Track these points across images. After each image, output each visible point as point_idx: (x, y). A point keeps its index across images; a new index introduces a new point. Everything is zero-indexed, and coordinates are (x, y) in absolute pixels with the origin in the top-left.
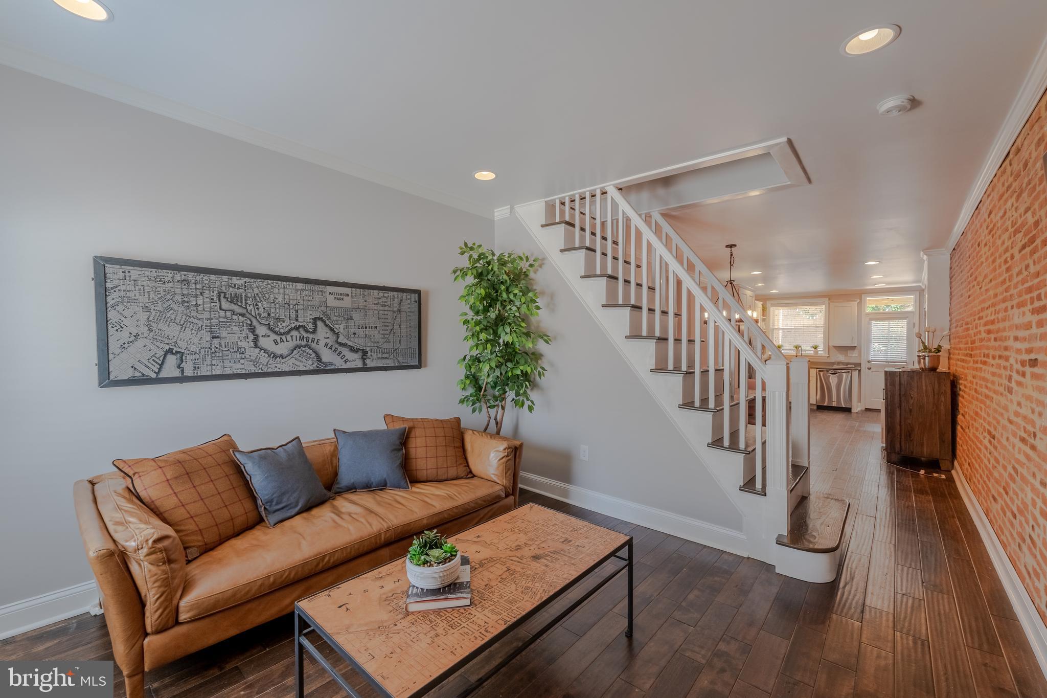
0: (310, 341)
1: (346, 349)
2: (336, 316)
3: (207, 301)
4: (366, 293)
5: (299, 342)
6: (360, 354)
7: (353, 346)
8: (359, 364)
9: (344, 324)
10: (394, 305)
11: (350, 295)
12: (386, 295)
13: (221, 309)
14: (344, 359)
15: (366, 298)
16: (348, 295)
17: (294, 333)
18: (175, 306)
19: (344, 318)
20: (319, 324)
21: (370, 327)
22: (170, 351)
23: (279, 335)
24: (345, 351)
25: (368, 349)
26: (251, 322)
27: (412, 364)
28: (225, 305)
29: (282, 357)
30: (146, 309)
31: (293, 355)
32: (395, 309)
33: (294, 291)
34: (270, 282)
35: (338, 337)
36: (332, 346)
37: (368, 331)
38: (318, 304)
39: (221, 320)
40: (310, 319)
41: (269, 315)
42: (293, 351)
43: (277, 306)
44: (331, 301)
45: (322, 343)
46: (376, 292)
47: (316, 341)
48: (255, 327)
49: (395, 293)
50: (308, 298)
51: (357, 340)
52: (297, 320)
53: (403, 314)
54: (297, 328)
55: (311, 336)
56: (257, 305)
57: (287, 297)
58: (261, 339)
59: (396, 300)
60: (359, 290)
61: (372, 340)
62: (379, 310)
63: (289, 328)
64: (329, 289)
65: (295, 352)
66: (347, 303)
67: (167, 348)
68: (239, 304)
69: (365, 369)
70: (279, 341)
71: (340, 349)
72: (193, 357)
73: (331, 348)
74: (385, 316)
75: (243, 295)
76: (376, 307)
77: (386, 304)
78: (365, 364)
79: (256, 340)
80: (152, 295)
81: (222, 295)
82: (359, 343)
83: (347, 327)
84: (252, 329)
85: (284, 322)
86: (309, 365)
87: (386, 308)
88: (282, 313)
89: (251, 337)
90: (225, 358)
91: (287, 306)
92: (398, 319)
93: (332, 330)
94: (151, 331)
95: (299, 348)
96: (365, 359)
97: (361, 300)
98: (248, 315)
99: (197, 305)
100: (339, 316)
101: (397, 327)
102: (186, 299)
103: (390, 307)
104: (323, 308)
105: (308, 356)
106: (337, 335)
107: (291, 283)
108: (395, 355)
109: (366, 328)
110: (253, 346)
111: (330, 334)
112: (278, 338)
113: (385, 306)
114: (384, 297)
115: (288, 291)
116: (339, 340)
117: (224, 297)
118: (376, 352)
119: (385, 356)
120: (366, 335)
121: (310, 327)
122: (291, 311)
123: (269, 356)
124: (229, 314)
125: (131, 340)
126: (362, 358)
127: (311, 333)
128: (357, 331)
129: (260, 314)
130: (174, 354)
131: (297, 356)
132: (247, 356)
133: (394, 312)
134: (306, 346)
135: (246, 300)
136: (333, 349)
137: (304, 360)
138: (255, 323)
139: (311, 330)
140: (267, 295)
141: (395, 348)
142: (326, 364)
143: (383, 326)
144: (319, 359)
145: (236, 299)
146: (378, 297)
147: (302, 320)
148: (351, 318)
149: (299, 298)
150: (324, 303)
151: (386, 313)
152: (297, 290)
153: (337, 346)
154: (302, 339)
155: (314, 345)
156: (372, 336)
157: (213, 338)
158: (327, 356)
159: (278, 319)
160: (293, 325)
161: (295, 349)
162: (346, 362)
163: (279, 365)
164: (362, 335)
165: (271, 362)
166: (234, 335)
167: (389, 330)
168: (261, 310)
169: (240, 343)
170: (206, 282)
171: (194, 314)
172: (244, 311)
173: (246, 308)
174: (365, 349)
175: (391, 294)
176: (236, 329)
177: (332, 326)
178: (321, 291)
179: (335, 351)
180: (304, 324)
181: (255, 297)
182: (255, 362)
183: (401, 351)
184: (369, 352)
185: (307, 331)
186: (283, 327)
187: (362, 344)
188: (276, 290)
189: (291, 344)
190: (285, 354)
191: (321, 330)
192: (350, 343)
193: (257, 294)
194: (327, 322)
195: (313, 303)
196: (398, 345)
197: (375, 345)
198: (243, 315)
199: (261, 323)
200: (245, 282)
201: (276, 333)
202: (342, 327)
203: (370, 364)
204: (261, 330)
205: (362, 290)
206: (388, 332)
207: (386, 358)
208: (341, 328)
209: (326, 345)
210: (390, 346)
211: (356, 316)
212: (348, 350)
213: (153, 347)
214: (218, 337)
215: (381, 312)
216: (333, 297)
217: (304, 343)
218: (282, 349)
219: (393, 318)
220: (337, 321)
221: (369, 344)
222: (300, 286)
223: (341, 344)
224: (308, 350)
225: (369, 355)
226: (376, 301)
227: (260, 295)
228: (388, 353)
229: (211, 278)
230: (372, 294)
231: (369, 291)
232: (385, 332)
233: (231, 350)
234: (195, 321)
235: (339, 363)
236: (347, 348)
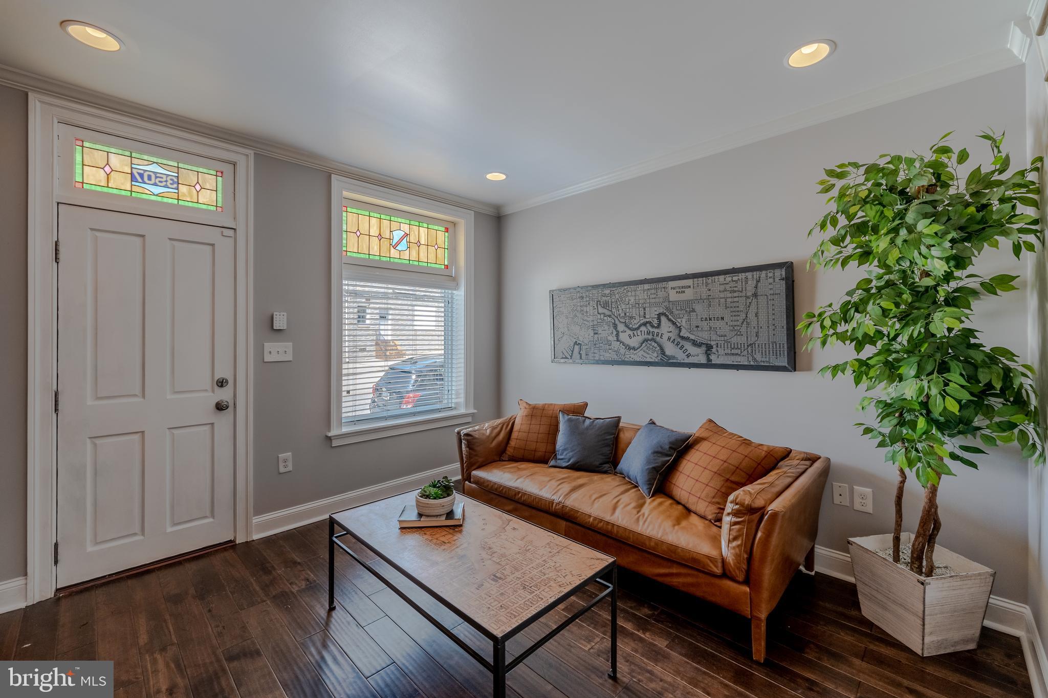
0: (655, 336)
1: (687, 343)
2: (678, 310)
3: (592, 308)
4: (710, 281)
5: (646, 336)
6: (704, 348)
7: (696, 340)
8: (703, 360)
9: (686, 317)
10: (747, 289)
11: (692, 287)
12: (735, 278)
13: (598, 313)
14: (686, 354)
15: (710, 287)
16: (690, 287)
17: (643, 329)
18: (577, 314)
19: (686, 311)
20: (663, 319)
21: (716, 318)
22: (576, 343)
23: (632, 330)
24: (688, 346)
25: (713, 343)
26: (615, 321)
27: (777, 364)
28: (601, 310)
29: (634, 349)
30: (567, 317)
31: (642, 347)
32: (749, 294)
33: (642, 292)
34: (625, 287)
35: (680, 331)
36: (674, 339)
37: (712, 323)
38: (661, 300)
39: (599, 321)
40: (655, 315)
41: (625, 314)
42: (642, 344)
43: (631, 306)
44: (673, 296)
45: (665, 337)
46: (722, 278)
47: (660, 335)
48: (617, 325)
49: (747, 274)
50: (653, 296)
51: (700, 334)
52: (645, 317)
53: (762, 300)
54: (645, 324)
55: (656, 331)
56: (618, 307)
57: (637, 298)
58: (620, 334)
59: (750, 282)
60: (701, 279)
61: (718, 334)
62: (726, 298)
63: (639, 323)
64: (672, 284)
65: (644, 345)
66: (689, 294)
67: (575, 340)
68: (608, 308)
69: (709, 365)
70: (632, 336)
71: (683, 342)
72: (587, 347)
73: (673, 342)
74: (735, 304)
75: (610, 301)
76: (722, 295)
77: (735, 289)
78: (709, 360)
79: (617, 335)
80: (569, 309)
81: (599, 303)
82: (703, 336)
83: (689, 320)
84: (615, 326)
85: (635, 319)
86: (653, 357)
87: (736, 294)
88: (634, 312)
89: (615, 333)
90: (601, 348)
91: (637, 305)
92: (753, 306)
93: (674, 323)
94: (568, 330)
95: (647, 342)
96: (710, 354)
97: (704, 289)
98: (613, 316)
99: (587, 312)
100: (681, 310)
101: (751, 315)
102: (582, 309)
103: (741, 292)
104: (666, 304)
105: (654, 349)
106: (680, 329)
107: (640, 286)
108: (750, 352)
109: (710, 319)
110: (616, 339)
111: (672, 328)
112: (631, 333)
113: (735, 292)
114: (733, 281)
115: (638, 293)
116: (682, 334)
117: (600, 305)
118: (722, 346)
119: (733, 351)
120: (711, 328)
121: (655, 322)
122: (640, 309)
123: (626, 348)
124: (602, 316)
125: (561, 336)
126: (706, 353)
127: (656, 327)
128: (700, 323)
129: (620, 315)
130: (577, 345)
131: (645, 349)
132: (613, 348)
133: (747, 297)
134: (653, 340)
135: (611, 305)
136: (675, 343)
137: (650, 353)
138: (617, 322)
139: (656, 325)
140: (624, 299)
141: (749, 343)
142: (670, 357)
143: (731, 316)
144: (663, 352)
145: (606, 305)
146: (725, 282)
147: (649, 317)
148: (694, 311)
149: (646, 297)
150: (667, 299)
151: (736, 299)
152: (644, 291)
153: (679, 340)
154: (648, 333)
155: (658, 339)
156: (718, 328)
157: (595, 334)
158: (670, 350)
159: (631, 318)
160: (642, 322)
161: (643, 342)
162: (688, 356)
163: (632, 356)
164: (706, 328)
165: (627, 353)
166: (606, 332)
167: (741, 321)
168: (621, 311)
169: (609, 338)
170: (591, 295)
171: (586, 318)
172: (610, 313)
173: (611, 311)
174: (709, 343)
175: (742, 276)
176: (606, 327)
177: (674, 320)
178: (664, 288)
179: (677, 345)
180: (650, 320)
181: (616, 301)
182: (617, 352)
183: (759, 345)
184: (714, 346)
185: (653, 326)
186: (635, 323)
187: (706, 338)
188: (630, 294)
189: (640, 338)
190: (637, 346)
191: (664, 325)
192: (692, 337)
193: (618, 299)
194: (670, 317)
195: (657, 300)
196: (754, 339)
197: (722, 338)
198: (610, 316)
199: (620, 322)
200: (611, 291)
201: (630, 329)
202: (684, 320)
203: (715, 359)
204: (621, 327)
205: (704, 279)
206: (738, 323)
207: (737, 354)
208: (683, 322)
209: (669, 339)
210: (743, 340)
211: (698, 307)
212: (690, 344)
213: (569, 340)
214: (597, 334)
215: (728, 300)
216: (675, 291)
217: (650, 337)
218: (634, 342)
219: (746, 304)
220: (679, 314)
221: (714, 338)
222: (646, 286)
223: (683, 338)
224: (653, 344)
225: (714, 350)
226: (722, 288)
227: (620, 299)
228: (739, 349)
229: (593, 292)
230: (716, 280)
231: (713, 278)
232: (735, 323)
233: (604, 343)
234: (586, 323)
235: (681, 357)
236: (690, 342)
